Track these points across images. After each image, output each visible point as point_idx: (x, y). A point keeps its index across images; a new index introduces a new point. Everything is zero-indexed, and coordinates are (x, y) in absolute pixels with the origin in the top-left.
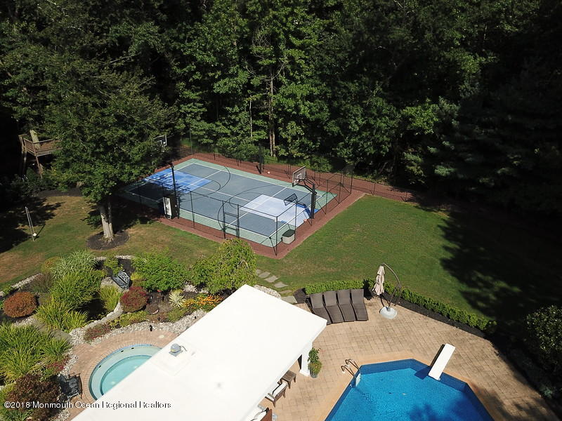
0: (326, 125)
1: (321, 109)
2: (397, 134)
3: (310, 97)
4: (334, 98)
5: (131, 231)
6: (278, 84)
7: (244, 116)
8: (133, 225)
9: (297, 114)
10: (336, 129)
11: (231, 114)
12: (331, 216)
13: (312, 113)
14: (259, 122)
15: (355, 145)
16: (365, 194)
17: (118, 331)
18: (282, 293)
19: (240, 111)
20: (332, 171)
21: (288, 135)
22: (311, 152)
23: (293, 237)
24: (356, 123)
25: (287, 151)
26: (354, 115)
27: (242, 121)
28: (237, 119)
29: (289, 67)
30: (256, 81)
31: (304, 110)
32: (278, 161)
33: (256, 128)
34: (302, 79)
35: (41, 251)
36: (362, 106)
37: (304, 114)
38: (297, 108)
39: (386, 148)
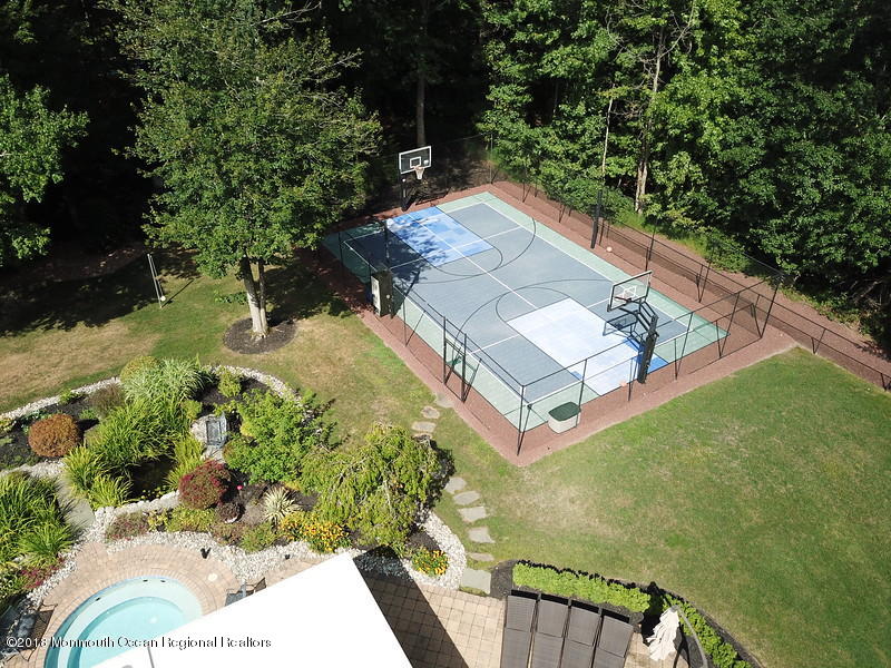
0: (746, 176)
1: (748, 140)
3: (732, 109)
4: (778, 121)
5: (304, 326)
6: (670, 71)
7: (593, 125)
8: (315, 313)
9: (695, 140)
10: (765, 190)
11: (569, 118)
12: (688, 386)
13: (725, 145)
14: (625, 140)
15: (804, 233)
16: (796, 344)
17: (157, 536)
18: (474, 556)
19: (588, 114)
20: (748, 272)
21: (669, 179)
22: (711, 221)
23: (571, 422)
24: (818, 185)
25: (665, 209)
26: (812, 168)
27: (587, 134)
29: (699, 36)
30: (628, 58)
31: (711, 134)
32: (644, 225)
33: (614, 150)
34: (722, 66)
35: (159, 330)
36: (842, 149)
37: (708, 142)
38: (695, 128)
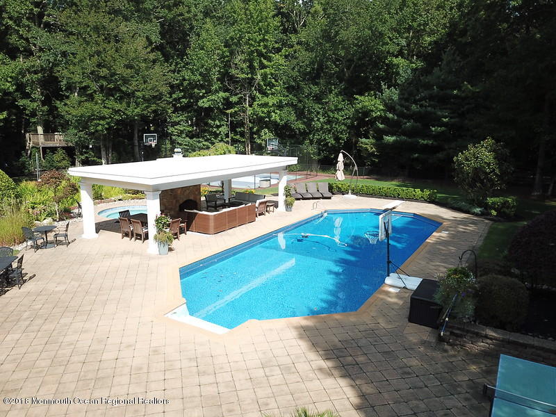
2: (352, 123)
3: (280, 106)
6: (253, 99)
7: (224, 129)
9: (270, 120)
10: (302, 126)
11: (213, 127)
13: (281, 120)
15: (319, 142)
19: (221, 126)
21: (262, 141)
27: (222, 133)
28: (218, 132)
29: (262, 82)
30: (234, 99)
31: (275, 117)
33: (234, 142)
34: (272, 93)
37: (275, 120)
38: (269, 115)
39: (345, 137)
